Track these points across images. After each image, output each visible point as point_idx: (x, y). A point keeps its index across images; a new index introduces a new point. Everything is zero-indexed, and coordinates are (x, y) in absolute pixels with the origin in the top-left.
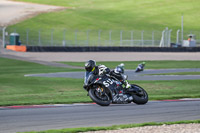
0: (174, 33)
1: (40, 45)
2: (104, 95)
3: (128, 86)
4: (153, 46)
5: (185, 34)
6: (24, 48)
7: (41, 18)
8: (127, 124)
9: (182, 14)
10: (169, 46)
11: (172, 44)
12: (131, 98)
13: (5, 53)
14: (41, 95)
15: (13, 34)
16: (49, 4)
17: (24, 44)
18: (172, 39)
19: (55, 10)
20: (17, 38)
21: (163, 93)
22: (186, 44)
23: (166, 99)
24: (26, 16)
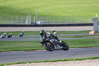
0: (32, 17)
2: (50, 46)
3: (61, 42)
4: (22, 24)
5: (38, 18)
8: (10, 63)
9: (37, 8)
10: (30, 24)
11: (32, 23)
12: (62, 47)
18: (32, 20)
21: (27, 47)
22: (39, 23)
23: (29, 50)
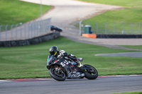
1: (106, 33)
6: (95, 36)
7: (106, 15)
13: (81, 39)
14: (107, 69)
15: (87, 26)
16: (113, 4)
17: (95, 33)
19: (117, 9)
20: (90, 28)
24: (96, 13)
